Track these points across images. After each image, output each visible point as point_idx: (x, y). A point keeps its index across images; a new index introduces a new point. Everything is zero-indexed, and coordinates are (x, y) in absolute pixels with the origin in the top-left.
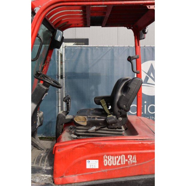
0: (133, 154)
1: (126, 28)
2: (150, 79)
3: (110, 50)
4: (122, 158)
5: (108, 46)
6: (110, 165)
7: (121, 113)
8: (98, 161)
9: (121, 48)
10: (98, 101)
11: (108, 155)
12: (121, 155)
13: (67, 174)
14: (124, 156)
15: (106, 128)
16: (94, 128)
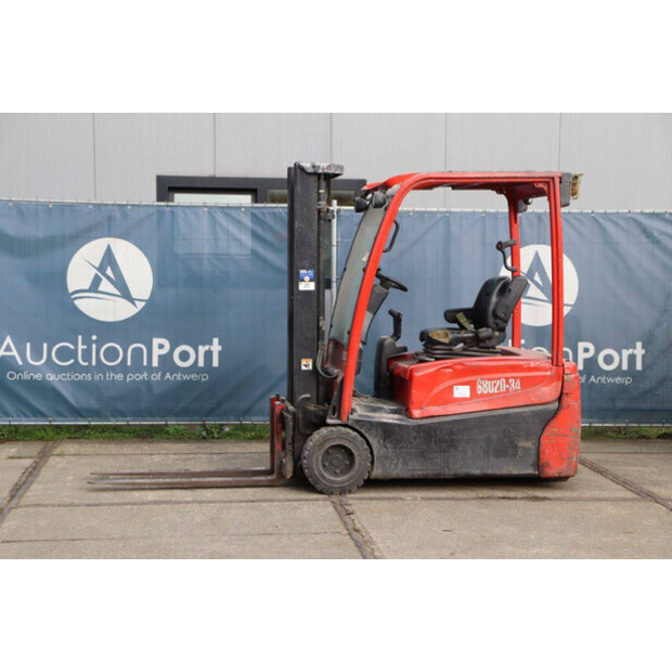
0: (515, 378)
1: (494, 192)
2: (532, 286)
3: (441, 219)
4: (501, 384)
5: (435, 210)
6: (485, 392)
7: (497, 325)
8: (468, 387)
9: (466, 214)
10: (451, 316)
11: (482, 380)
12: (499, 379)
13: (429, 405)
14: (504, 380)
15: (476, 348)
16: (461, 345)
